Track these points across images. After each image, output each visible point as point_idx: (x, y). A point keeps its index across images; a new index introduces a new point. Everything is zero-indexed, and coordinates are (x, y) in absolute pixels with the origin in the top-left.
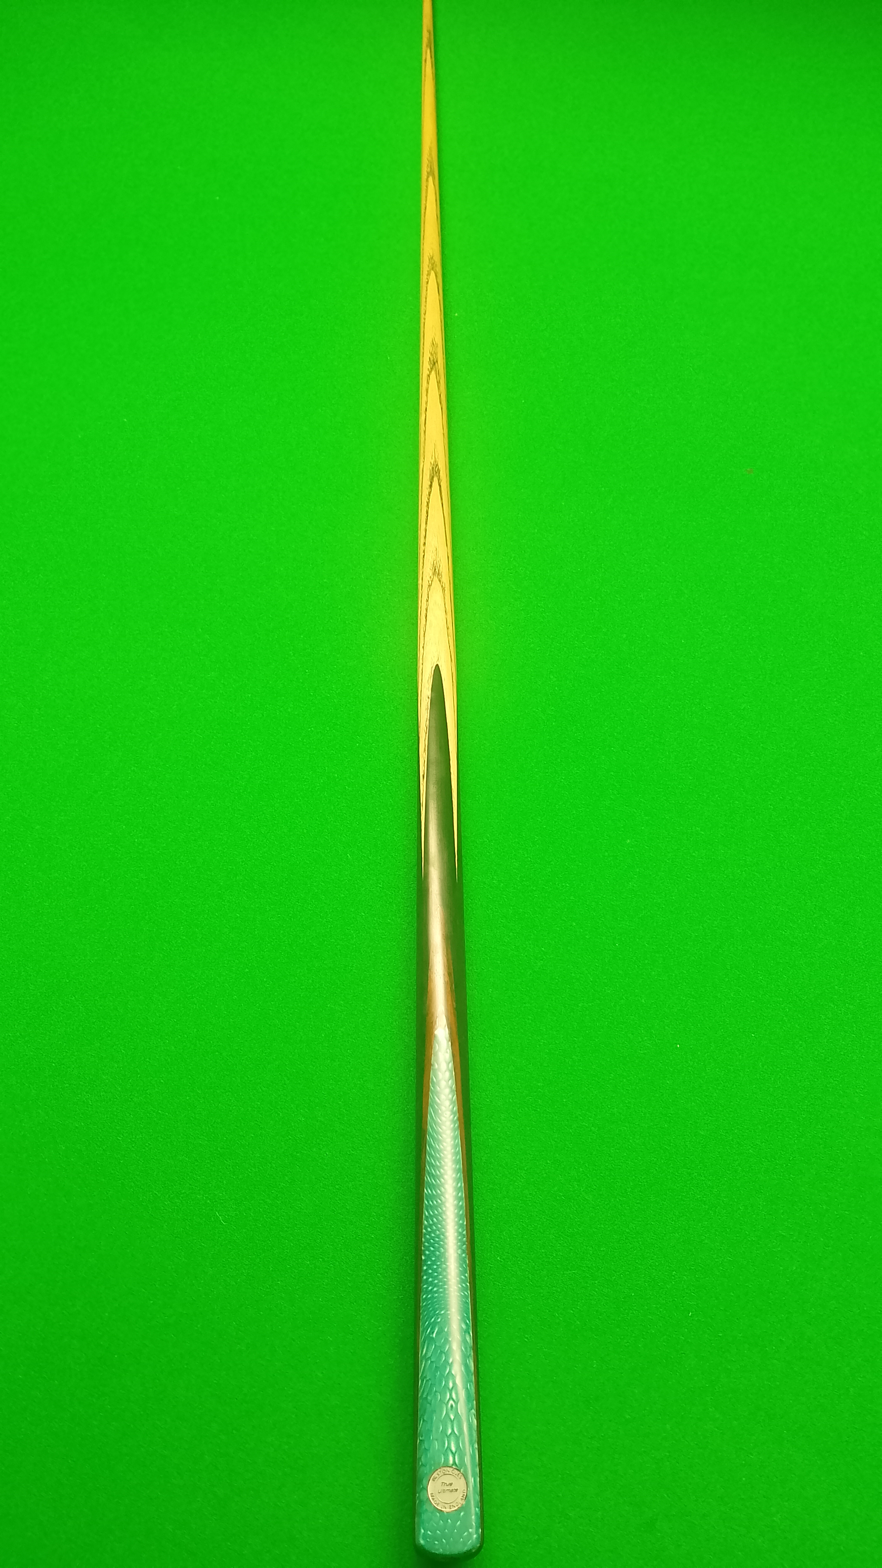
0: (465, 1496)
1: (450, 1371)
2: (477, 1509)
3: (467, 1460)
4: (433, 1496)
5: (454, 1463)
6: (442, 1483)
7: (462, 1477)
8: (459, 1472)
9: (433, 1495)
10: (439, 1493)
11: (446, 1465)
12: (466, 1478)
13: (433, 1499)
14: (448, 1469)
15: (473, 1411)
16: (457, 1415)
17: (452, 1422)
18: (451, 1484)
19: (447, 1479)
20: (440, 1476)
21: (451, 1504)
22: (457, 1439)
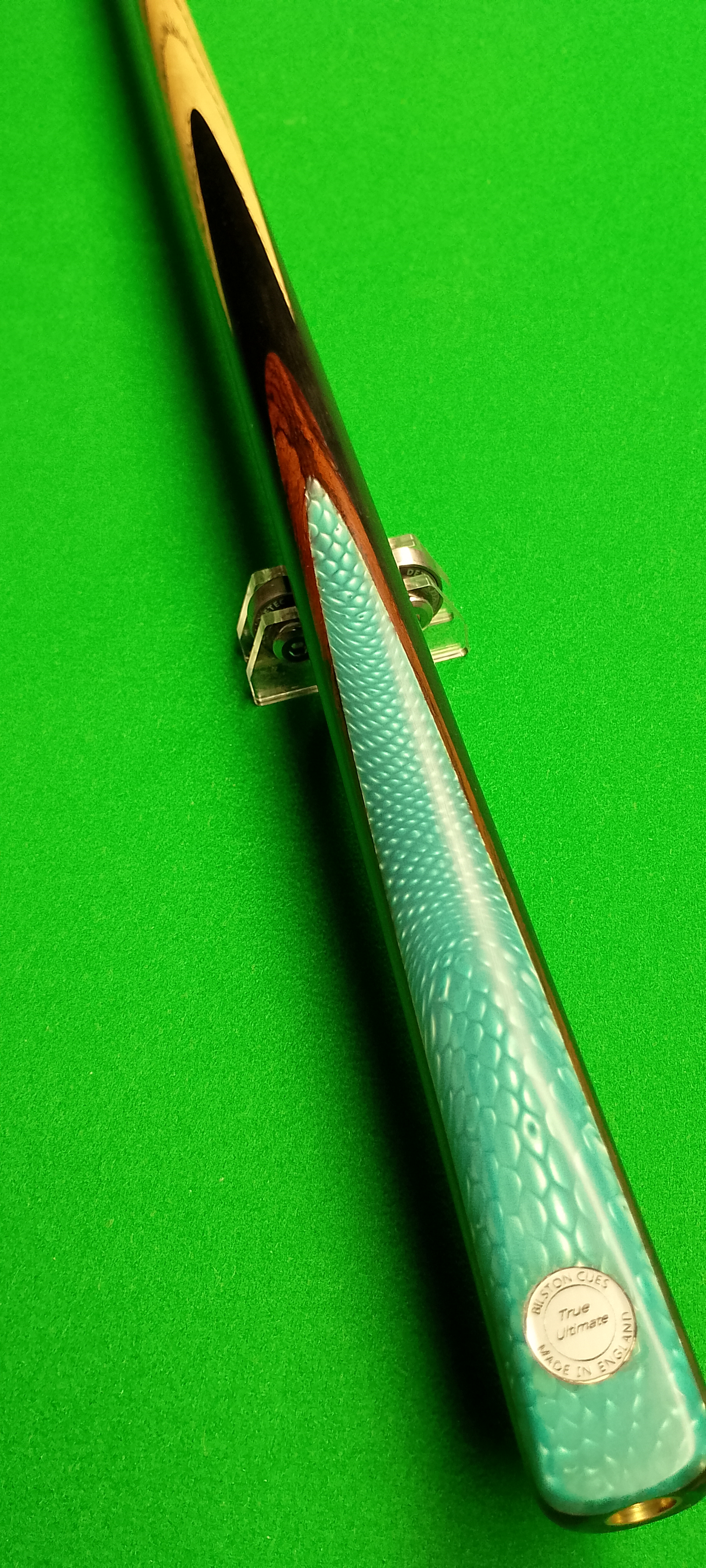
0: (632, 1329)
1: (504, 1054)
2: (675, 1352)
3: (608, 1235)
4: (547, 1353)
5: (577, 1252)
6: (562, 1311)
7: (611, 1285)
8: (596, 1274)
9: (545, 1349)
10: (561, 1339)
11: (558, 1264)
12: (622, 1286)
13: (549, 1359)
14: (565, 1272)
15: (591, 1127)
16: (549, 1141)
17: (543, 1162)
18: (585, 1309)
19: (573, 1299)
20: (550, 1296)
21: (601, 1359)
22: (568, 1196)
